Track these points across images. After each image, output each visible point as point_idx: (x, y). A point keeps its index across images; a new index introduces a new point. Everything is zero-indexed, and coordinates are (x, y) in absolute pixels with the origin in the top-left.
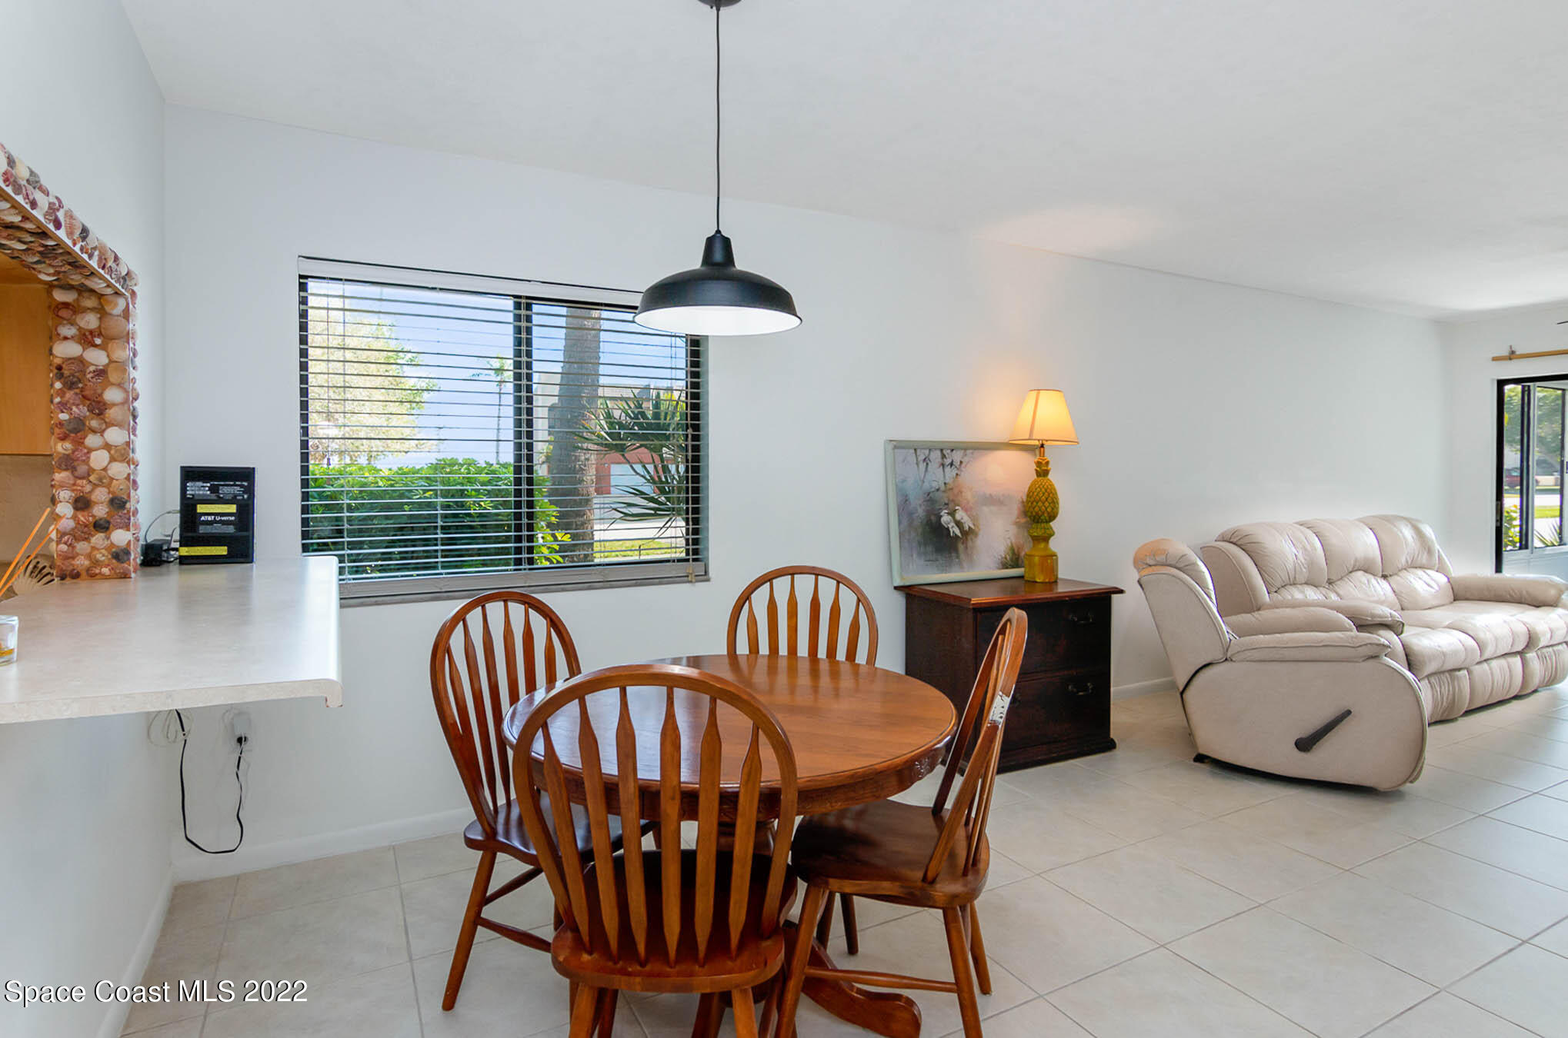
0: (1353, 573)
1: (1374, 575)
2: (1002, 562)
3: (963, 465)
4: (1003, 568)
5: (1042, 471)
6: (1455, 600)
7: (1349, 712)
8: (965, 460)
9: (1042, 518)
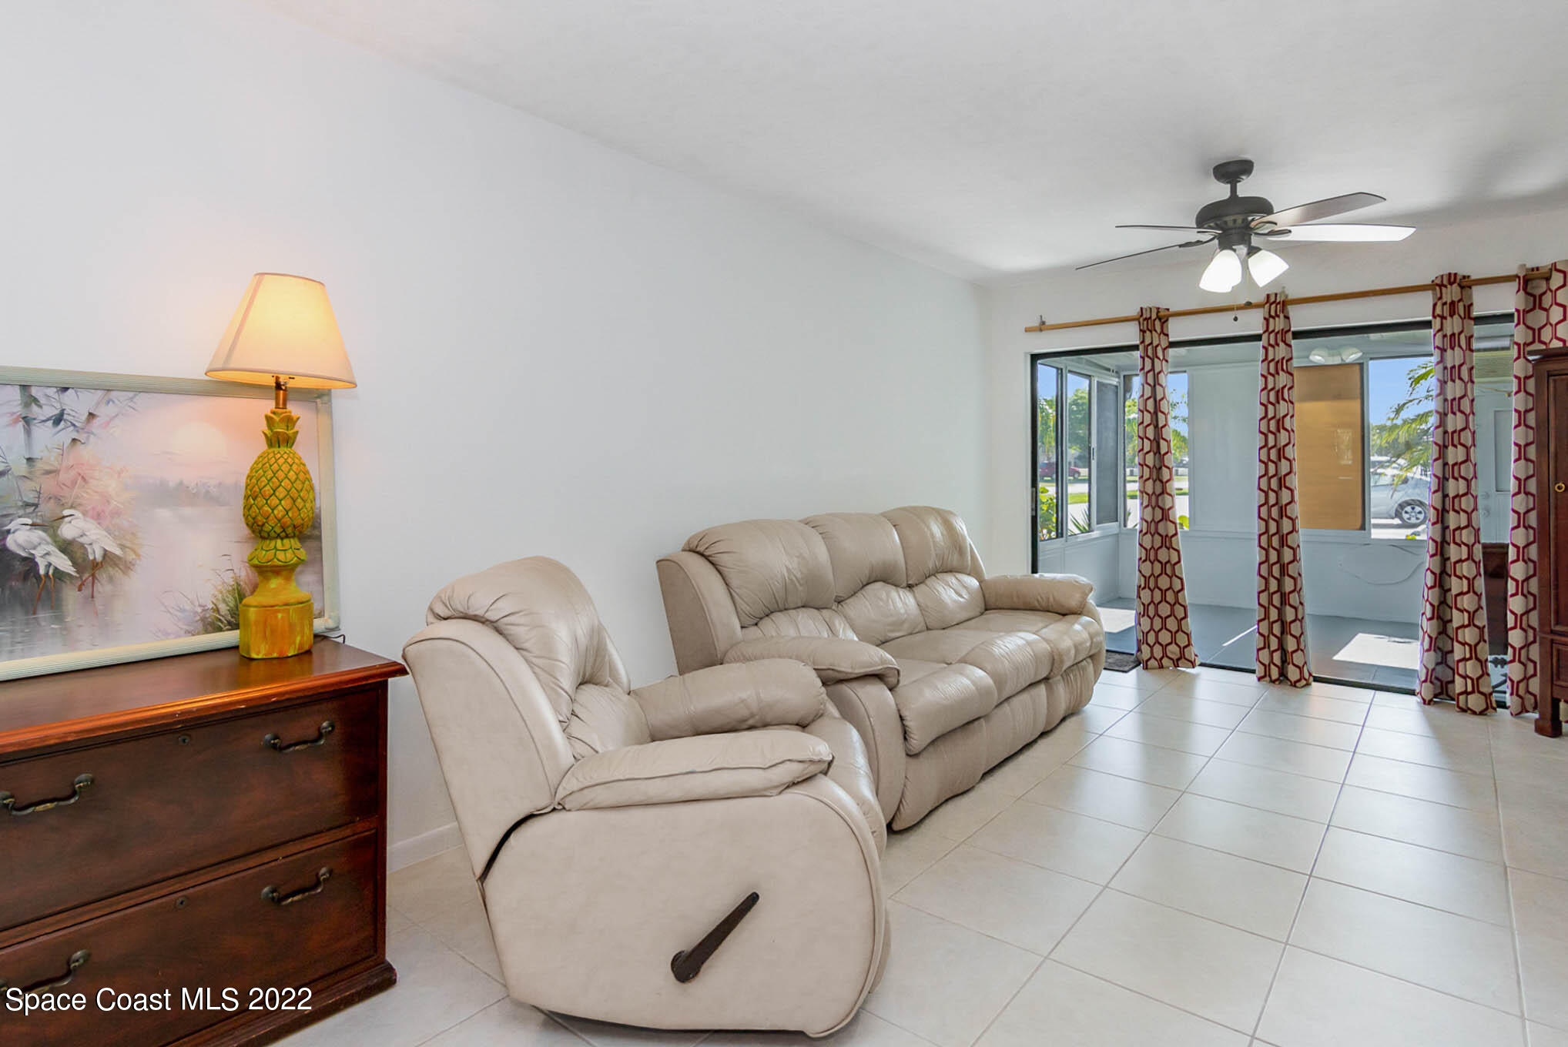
0: (869, 587)
1: (896, 586)
2: (203, 619)
3: (96, 422)
4: (207, 632)
5: (280, 437)
6: (986, 610)
7: (753, 899)
8: (104, 412)
9: (267, 528)
